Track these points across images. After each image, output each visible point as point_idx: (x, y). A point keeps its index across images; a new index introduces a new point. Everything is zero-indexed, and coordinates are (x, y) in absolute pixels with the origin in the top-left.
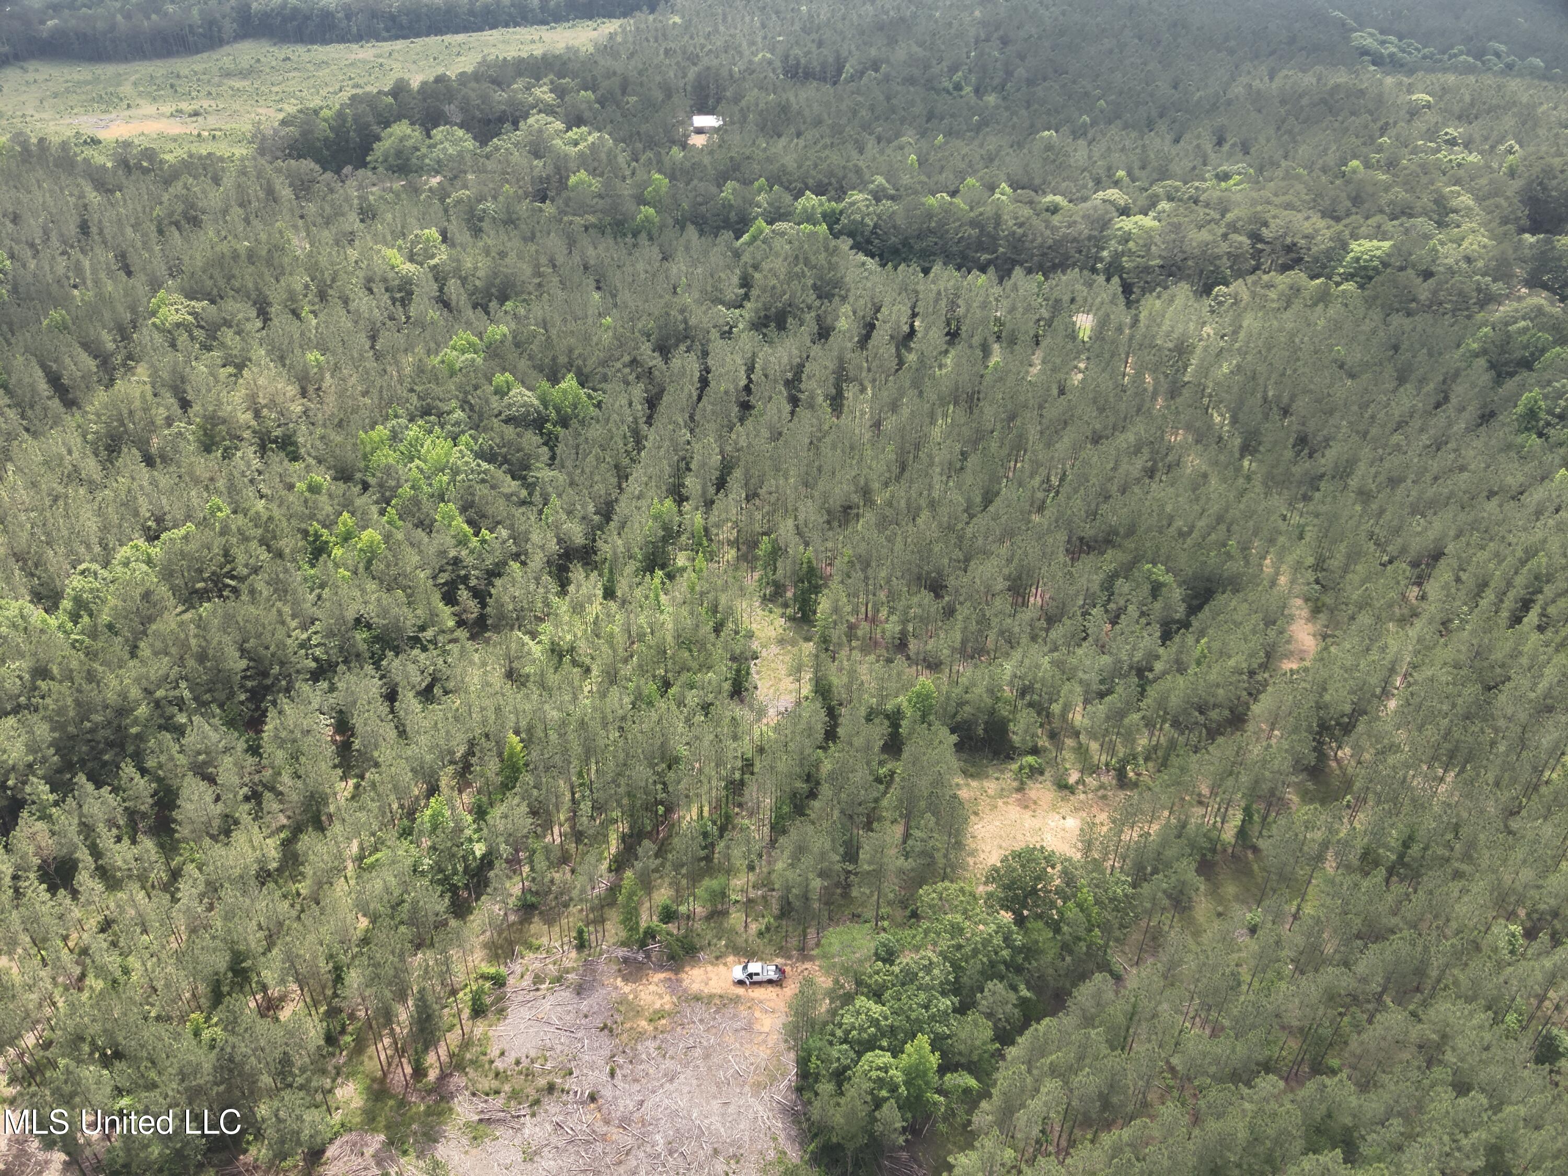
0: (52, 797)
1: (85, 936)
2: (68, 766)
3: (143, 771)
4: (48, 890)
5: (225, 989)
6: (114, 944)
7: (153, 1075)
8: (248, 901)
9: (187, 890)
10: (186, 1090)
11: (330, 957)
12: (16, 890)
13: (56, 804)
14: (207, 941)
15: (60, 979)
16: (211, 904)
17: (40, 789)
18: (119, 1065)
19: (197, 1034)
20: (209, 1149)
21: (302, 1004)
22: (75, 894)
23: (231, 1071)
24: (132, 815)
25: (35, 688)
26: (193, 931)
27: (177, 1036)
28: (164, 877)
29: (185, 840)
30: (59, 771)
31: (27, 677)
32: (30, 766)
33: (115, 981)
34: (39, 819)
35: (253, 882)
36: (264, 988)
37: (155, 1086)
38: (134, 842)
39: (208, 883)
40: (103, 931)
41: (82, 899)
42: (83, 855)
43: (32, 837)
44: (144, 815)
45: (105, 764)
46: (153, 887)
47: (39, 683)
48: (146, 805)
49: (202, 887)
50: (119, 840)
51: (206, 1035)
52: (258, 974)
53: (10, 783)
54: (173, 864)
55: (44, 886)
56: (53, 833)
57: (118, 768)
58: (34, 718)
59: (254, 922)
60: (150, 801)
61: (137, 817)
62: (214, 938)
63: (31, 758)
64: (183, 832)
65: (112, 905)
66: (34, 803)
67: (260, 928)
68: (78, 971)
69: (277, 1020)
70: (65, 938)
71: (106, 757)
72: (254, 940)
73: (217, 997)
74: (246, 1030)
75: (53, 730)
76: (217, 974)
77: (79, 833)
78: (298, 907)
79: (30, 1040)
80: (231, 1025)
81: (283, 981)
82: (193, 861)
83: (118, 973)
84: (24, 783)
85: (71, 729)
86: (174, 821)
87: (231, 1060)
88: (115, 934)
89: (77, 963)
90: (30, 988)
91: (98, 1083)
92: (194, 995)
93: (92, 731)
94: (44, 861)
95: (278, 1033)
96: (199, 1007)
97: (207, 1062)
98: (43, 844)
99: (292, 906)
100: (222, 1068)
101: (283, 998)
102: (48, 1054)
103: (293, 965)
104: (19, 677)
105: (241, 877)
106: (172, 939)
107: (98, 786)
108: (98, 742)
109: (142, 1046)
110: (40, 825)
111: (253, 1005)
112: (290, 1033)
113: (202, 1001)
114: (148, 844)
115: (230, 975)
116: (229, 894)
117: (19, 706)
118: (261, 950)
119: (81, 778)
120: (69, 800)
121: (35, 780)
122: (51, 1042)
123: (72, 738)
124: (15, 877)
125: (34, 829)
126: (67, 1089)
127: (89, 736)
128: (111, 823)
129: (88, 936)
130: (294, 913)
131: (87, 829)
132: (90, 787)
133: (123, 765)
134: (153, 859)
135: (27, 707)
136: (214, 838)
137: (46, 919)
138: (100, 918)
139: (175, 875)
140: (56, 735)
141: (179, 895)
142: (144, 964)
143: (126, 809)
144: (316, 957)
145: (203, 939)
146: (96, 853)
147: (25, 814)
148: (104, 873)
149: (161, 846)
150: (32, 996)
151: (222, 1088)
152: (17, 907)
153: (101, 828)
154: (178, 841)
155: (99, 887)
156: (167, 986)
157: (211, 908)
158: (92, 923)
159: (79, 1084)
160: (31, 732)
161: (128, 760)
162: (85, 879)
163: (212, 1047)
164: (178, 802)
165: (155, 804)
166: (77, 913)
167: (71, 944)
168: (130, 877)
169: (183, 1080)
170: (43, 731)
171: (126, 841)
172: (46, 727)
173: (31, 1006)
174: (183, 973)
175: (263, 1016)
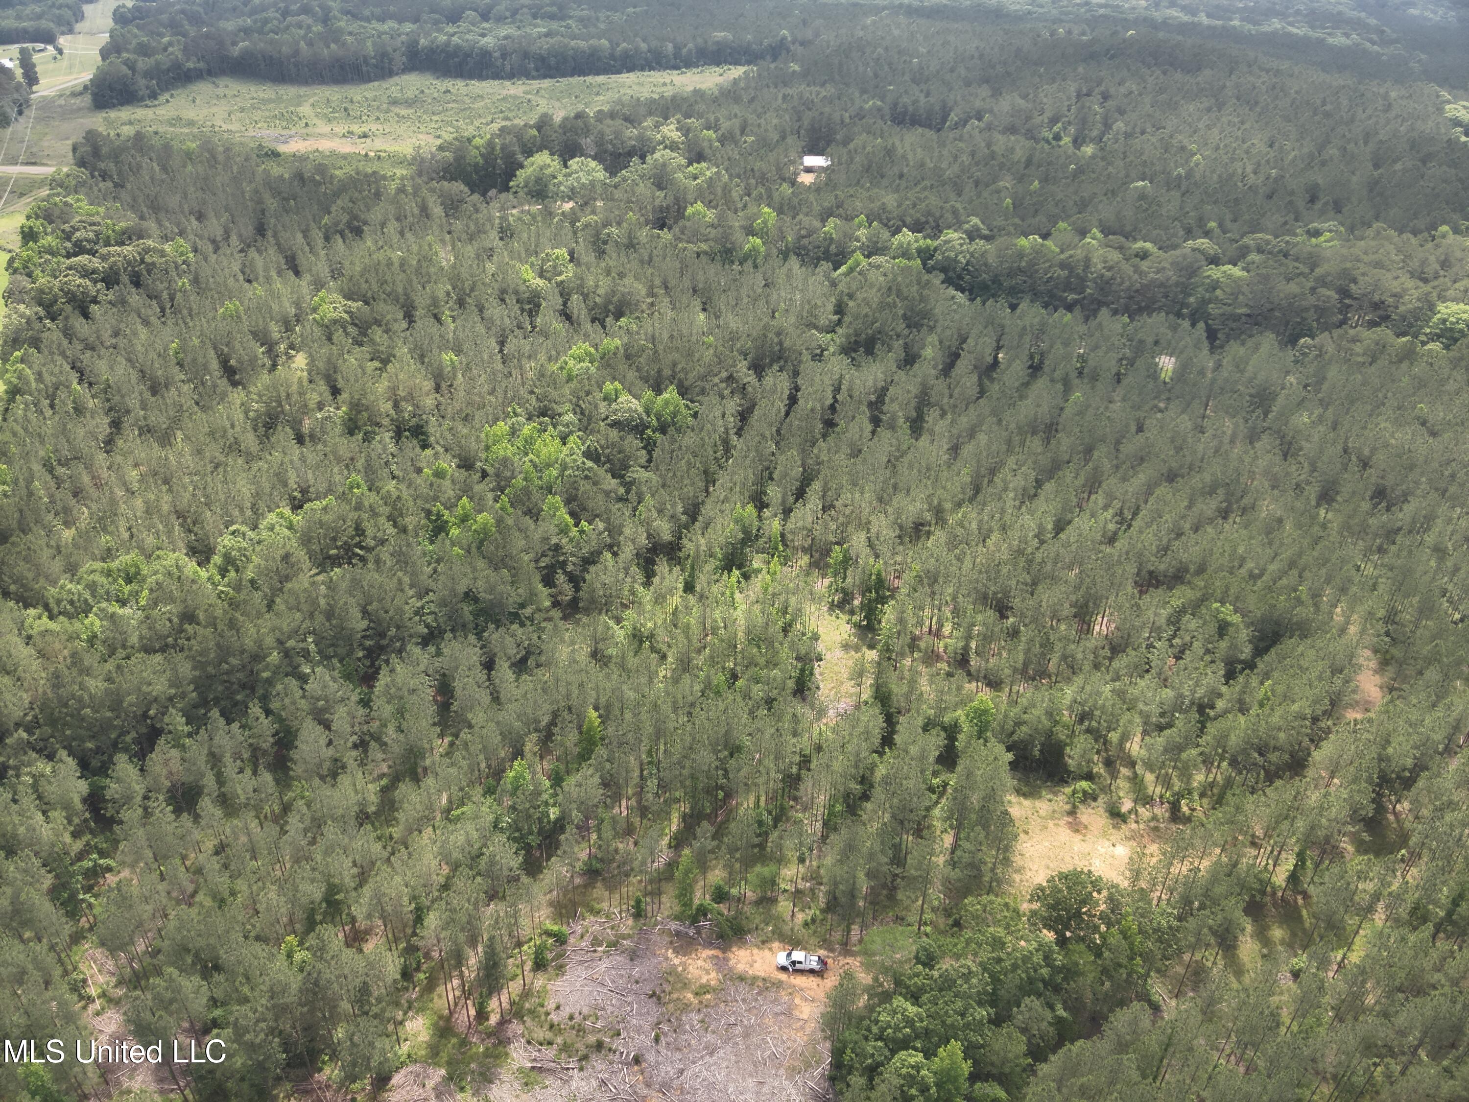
0: (187, 729)
1: (201, 857)
2: (204, 703)
3: (268, 712)
4: (173, 812)
5: (319, 918)
6: (226, 866)
7: (246, 990)
8: (347, 840)
9: (294, 823)
10: (274, 1007)
11: (414, 898)
12: (146, 809)
13: (190, 735)
14: (308, 874)
15: (175, 894)
16: (314, 838)
17: (177, 720)
18: (218, 978)
19: (290, 956)
20: (288, 1065)
21: (384, 939)
22: (197, 818)
23: (315, 994)
24: (255, 751)
25: (182, 631)
26: (297, 861)
27: (272, 957)
28: (277, 809)
29: (298, 778)
30: (195, 706)
31: (176, 620)
32: (171, 699)
33: (223, 901)
34: (173, 747)
35: (353, 822)
36: (353, 920)
37: (246, 1000)
38: (255, 773)
39: (313, 819)
40: (217, 853)
41: (203, 823)
42: (209, 781)
43: (166, 762)
44: (265, 753)
45: (236, 704)
46: (266, 817)
47: (186, 626)
48: (267, 743)
49: (308, 822)
50: (241, 771)
51: (298, 956)
52: (349, 907)
53: (152, 712)
54: (286, 798)
55: (170, 808)
56: (183, 760)
57: (247, 707)
58: (180, 656)
59: (350, 859)
60: (271, 740)
61: (259, 753)
62: (314, 869)
63: (173, 691)
64: (298, 769)
65: (228, 831)
66: (170, 732)
67: (355, 864)
68: (190, 888)
69: (361, 951)
70: (184, 858)
71: (239, 697)
72: (347, 874)
73: (311, 925)
74: (333, 957)
75: (194, 668)
76: (312, 903)
77: (207, 762)
78: (389, 849)
79: (141, 946)
80: (319, 952)
81: (369, 916)
82: (303, 798)
83: (226, 894)
84: (163, 714)
85: (211, 670)
86: (291, 760)
87: (316, 983)
88: (227, 857)
89: (192, 882)
90: (146, 900)
91: (197, 992)
92: (291, 920)
93: (227, 673)
94: (173, 785)
95: (360, 964)
96: (294, 932)
97: (295, 982)
98: (174, 770)
99: (385, 847)
100: (307, 990)
101: (368, 932)
102: (155, 961)
103: (379, 902)
104: (170, 620)
105: (343, 816)
106: (277, 867)
107: (229, 723)
108: (233, 684)
109: (239, 962)
110: (174, 753)
111: (341, 935)
112: (370, 965)
113: (298, 926)
114: (268, 777)
115: (324, 905)
116: (331, 831)
117: (167, 645)
118: (353, 885)
119: (215, 713)
120: (202, 731)
121: (174, 711)
122: (159, 951)
123: (210, 677)
124: (146, 798)
125: (168, 756)
126: (169, 995)
127: (225, 677)
128: (237, 756)
129: (205, 856)
130: (386, 854)
131: (215, 759)
132: (222, 721)
133: (251, 705)
134: (270, 791)
135: (174, 647)
136: (322, 778)
137: (170, 838)
138: (216, 842)
139: (286, 808)
140: (197, 673)
141: (287, 828)
142: (250, 886)
143: (251, 745)
144: (401, 897)
145: (304, 870)
146: (220, 780)
147: (161, 741)
148: (225, 801)
149: (277, 782)
150: (147, 907)
151: (305, 1009)
152: (144, 825)
153: (228, 759)
154: (292, 778)
155: (218, 813)
156: (268, 909)
157: (313, 842)
158: (209, 845)
159: (179, 992)
160: (175, 670)
161: (256, 701)
162: (207, 805)
163: (301, 970)
164: (297, 743)
165: (275, 743)
166: (197, 835)
167: (188, 863)
168: (246, 805)
169: (272, 998)
170: (186, 669)
171: (248, 772)
172: (188, 665)
173: (145, 916)
174: (283, 899)
175: (348, 945)
